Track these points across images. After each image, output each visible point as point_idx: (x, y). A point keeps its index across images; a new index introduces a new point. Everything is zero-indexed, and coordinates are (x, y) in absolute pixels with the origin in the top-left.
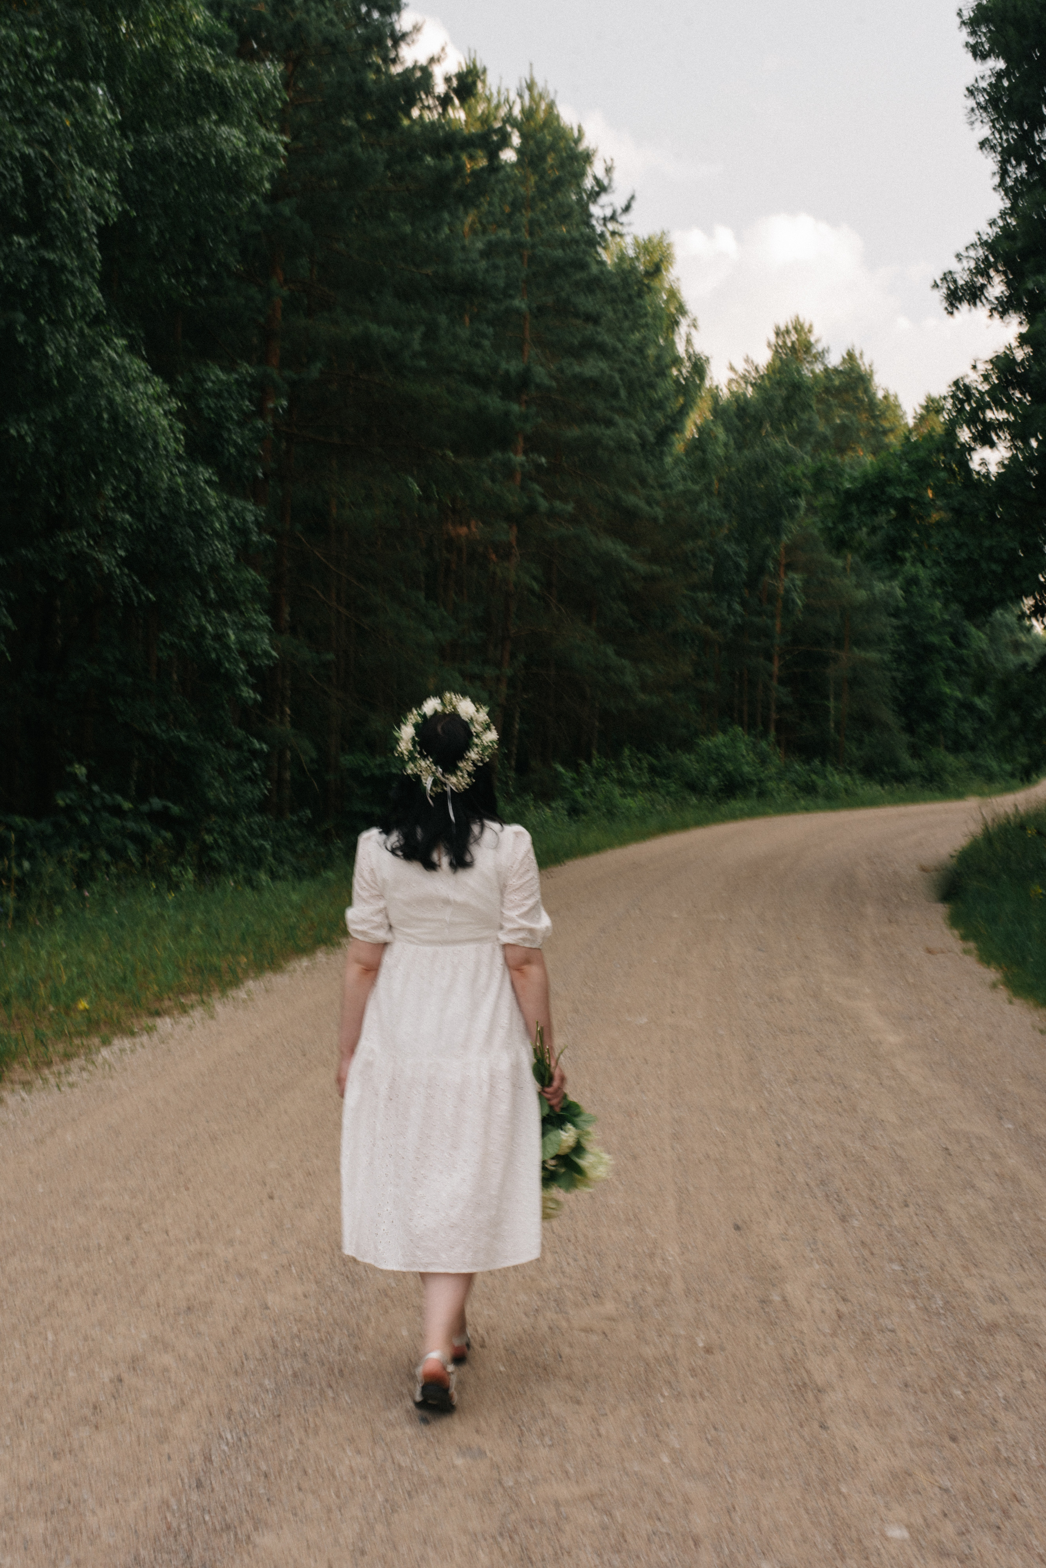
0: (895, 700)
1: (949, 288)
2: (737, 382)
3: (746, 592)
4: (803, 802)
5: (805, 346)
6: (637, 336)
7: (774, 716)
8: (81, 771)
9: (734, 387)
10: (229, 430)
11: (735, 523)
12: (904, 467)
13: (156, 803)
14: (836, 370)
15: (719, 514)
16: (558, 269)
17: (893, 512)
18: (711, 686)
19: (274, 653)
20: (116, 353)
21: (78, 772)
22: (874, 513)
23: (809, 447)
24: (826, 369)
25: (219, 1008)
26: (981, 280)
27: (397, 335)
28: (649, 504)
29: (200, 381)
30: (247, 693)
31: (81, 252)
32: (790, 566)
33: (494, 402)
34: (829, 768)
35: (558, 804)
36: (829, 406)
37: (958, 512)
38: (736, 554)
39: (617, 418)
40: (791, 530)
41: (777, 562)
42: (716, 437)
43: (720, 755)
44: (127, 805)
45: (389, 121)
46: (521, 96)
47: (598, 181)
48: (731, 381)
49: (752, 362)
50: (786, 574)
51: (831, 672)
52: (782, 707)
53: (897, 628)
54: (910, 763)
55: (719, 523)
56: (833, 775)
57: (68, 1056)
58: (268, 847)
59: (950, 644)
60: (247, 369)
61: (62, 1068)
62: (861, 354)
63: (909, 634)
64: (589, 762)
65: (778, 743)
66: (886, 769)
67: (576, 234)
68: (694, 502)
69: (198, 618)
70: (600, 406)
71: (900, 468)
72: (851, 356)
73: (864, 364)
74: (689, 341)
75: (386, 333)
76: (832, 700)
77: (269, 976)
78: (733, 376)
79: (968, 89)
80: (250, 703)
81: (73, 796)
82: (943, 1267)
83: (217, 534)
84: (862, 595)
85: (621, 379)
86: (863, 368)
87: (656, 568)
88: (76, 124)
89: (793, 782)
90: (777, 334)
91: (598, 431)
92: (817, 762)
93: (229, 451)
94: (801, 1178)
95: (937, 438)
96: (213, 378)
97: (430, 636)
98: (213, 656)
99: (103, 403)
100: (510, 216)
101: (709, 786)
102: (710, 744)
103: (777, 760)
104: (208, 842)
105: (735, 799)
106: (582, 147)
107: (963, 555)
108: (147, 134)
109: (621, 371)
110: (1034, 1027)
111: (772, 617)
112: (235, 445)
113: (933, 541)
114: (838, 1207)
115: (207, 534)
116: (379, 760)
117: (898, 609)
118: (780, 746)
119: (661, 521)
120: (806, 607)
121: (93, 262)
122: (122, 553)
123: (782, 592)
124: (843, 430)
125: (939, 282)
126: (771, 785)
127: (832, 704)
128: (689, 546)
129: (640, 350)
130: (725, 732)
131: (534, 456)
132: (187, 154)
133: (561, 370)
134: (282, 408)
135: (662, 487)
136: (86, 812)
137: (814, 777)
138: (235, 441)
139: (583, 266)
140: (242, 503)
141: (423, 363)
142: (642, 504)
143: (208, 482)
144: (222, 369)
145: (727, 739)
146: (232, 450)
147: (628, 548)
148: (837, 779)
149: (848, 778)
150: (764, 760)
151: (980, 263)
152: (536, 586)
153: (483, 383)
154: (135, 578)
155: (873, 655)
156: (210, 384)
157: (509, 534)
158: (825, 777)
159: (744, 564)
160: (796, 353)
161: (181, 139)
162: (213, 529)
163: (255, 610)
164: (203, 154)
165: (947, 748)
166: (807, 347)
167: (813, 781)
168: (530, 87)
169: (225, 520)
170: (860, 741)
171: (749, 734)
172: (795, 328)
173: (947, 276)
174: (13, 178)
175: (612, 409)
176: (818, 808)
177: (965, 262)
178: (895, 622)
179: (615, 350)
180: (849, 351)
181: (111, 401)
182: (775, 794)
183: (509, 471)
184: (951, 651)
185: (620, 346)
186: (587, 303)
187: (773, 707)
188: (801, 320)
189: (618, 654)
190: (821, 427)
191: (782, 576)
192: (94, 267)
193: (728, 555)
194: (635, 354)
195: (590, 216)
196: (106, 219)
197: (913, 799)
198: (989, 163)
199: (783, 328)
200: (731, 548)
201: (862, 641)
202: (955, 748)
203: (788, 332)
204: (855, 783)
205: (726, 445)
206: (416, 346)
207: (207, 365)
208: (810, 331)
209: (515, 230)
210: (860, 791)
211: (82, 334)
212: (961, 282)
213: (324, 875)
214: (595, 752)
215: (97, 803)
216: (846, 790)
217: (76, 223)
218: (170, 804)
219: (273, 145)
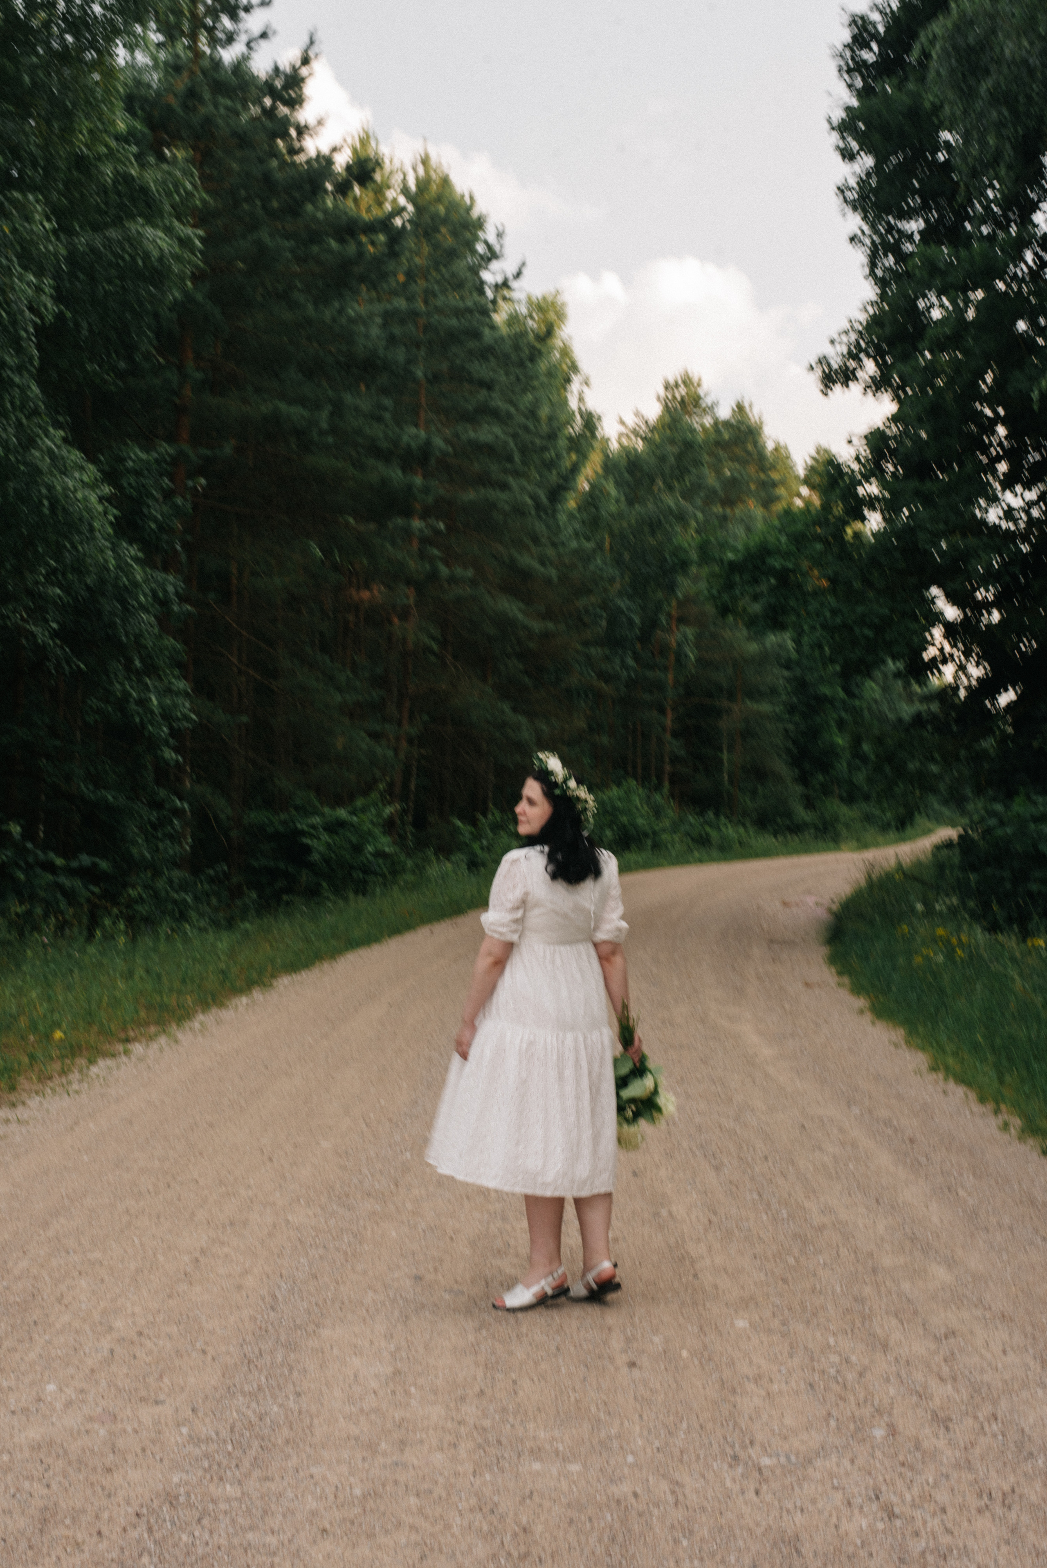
0: (788, 751)
1: (824, 371)
2: (627, 435)
3: (638, 646)
4: (696, 854)
5: (694, 399)
6: (529, 397)
7: (668, 768)
8: (16, 829)
9: (625, 442)
10: (149, 506)
11: (627, 579)
12: (784, 539)
13: (85, 859)
14: (727, 424)
15: (612, 571)
16: (453, 337)
17: (773, 581)
18: (605, 740)
19: (194, 717)
20: (55, 444)
21: (13, 830)
22: (756, 581)
23: (699, 502)
24: (716, 423)
25: (180, 1036)
26: (852, 364)
27: (305, 413)
28: (543, 563)
29: (122, 460)
30: (169, 754)
31: (19, 349)
32: (682, 620)
33: (396, 474)
34: (723, 819)
35: (458, 857)
36: (720, 461)
37: (833, 581)
38: (629, 609)
39: (511, 480)
40: (685, 585)
41: (669, 615)
42: (609, 494)
43: (615, 808)
44: (59, 861)
45: (294, 210)
46: (415, 169)
47: (489, 247)
48: (621, 435)
49: (643, 417)
50: (678, 629)
51: (724, 724)
52: (675, 760)
53: (788, 680)
54: (802, 814)
55: (611, 581)
56: (727, 828)
57: (64, 1072)
58: (189, 900)
59: (842, 694)
60: (166, 449)
61: (64, 1080)
62: (751, 406)
63: (801, 685)
64: (485, 815)
65: (672, 795)
66: (779, 820)
67: (470, 304)
68: (586, 558)
69: (122, 684)
70: (494, 469)
71: (779, 540)
72: (740, 408)
73: (753, 415)
74: (581, 399)
75: (296, 412)
76: (725, 752)
77: (214, 1010)
78: (623, 429)
79: (839, 188)
80: (172, 764)
81: (9, 853)
82: (790, 1195)
83: (143, 607)
84: (753, 647)
85: (516, 444)
86: (753, 420)
87: (551, 626)
88: (14, 230)
89: (688, 834)
90: (667, 387)
91: (493, 494)
92: (710, 815)
93: (149, 526)
94: (685, 1144)
95: (813, 512)
96: (133, 456)
97: (338, 698)
98: (137, 720)
99: (44, 491)
100: (405, 285)
101: (604, 839)
102: (605, 798)
103: (671, 812)
104: (133, 896)
105: (631, 851)
106: (475, 213)
107: (838, 620)
108: (77, 235)
109: (515, 436)
110: (890, 1041)
111: (666, 669)
112: (155, 520)
113: (810, 608)
114: (713, 1161)
115: (133, 607)
116: (283, 816)
117: (789, 660)
118: (673, 799)
119: (555, 579)
120: (699, 660)
121: (31, 359)
122: (54, 625)
123: (674, 645)
124: (733, 483)
125: (814, 365)
126: (665, 837)
127: (725, 756)
128: (582, 602)
129: (533, 414)
130: (619, 785)
131: (432, 521)
132: (115, 255)
133: (457, 436)
134: (201, 486)
135: (554, 545)
136: (20, 868)
137: (708, 829)
138: (155, 517)
139: (476, 335)
140: (164, 575)
141: (330, 440)
142: (536, 565)
143: (134, 558)
144: (142, 448)
145: (622, 793)
146: (153, 526)
147: (523, 606)
148: (731, 831)
149: (741, 830)
150: (657, 812)
151: (852, 348)
152: (435, 646)
153: (386, 456)
154: (67, 650)
155: (765, 707)
156: (131, 463)
157: (408, 596)
158: (719, 829)
159: (637, 620)
160: (685, 407)
161: (109, 240)
162: (138, 602)
163: (174, 676)
164: (130, 255)
165: (842, 799)
166: (696, 400)
167: (707, 834)
168: (425, 161)
169: (147, 591)
170: (754, 793)
171: (643, 786)
172: (684, 382)
173: (823, 361)
175: (505, 471)
176: (712, 860)
177: (838, 347)
178: (786, 673)
179: (509, 416)
180: (739, 403)
181: (50, 488)
182: (669, 846)
183: (407, 533)
184: (844, 702)
185: (512, 410)
186: (480, 370)
187: (667, 760)
188: (691, 375)
189: (515, 710)
190: (711, 480)
191: (674, 629)
192: (32, 364)
193: (621, 611)
194: (527, 418)
195: (482, 283)
196: (41, 318)
197: (806, 849)
198: (859, 257)
199: (672, 382)
200: (623, 603)
201: (754, 693)
202: (850, 799)
203: (677, 385)
204: (749, 835)
205: (618, 501)
206: (324, 425)
207: (126, 444)
208: (699, 385)
209: (410, 299)
210: (753, 842)
211: (20, 424)
212: (835, 366)
213: (242, 926)
214: (491, 806)
215: (31, 859)
216: (740, 843)
217: (14, 323)
218: (97, 860)
219: (189, 238)
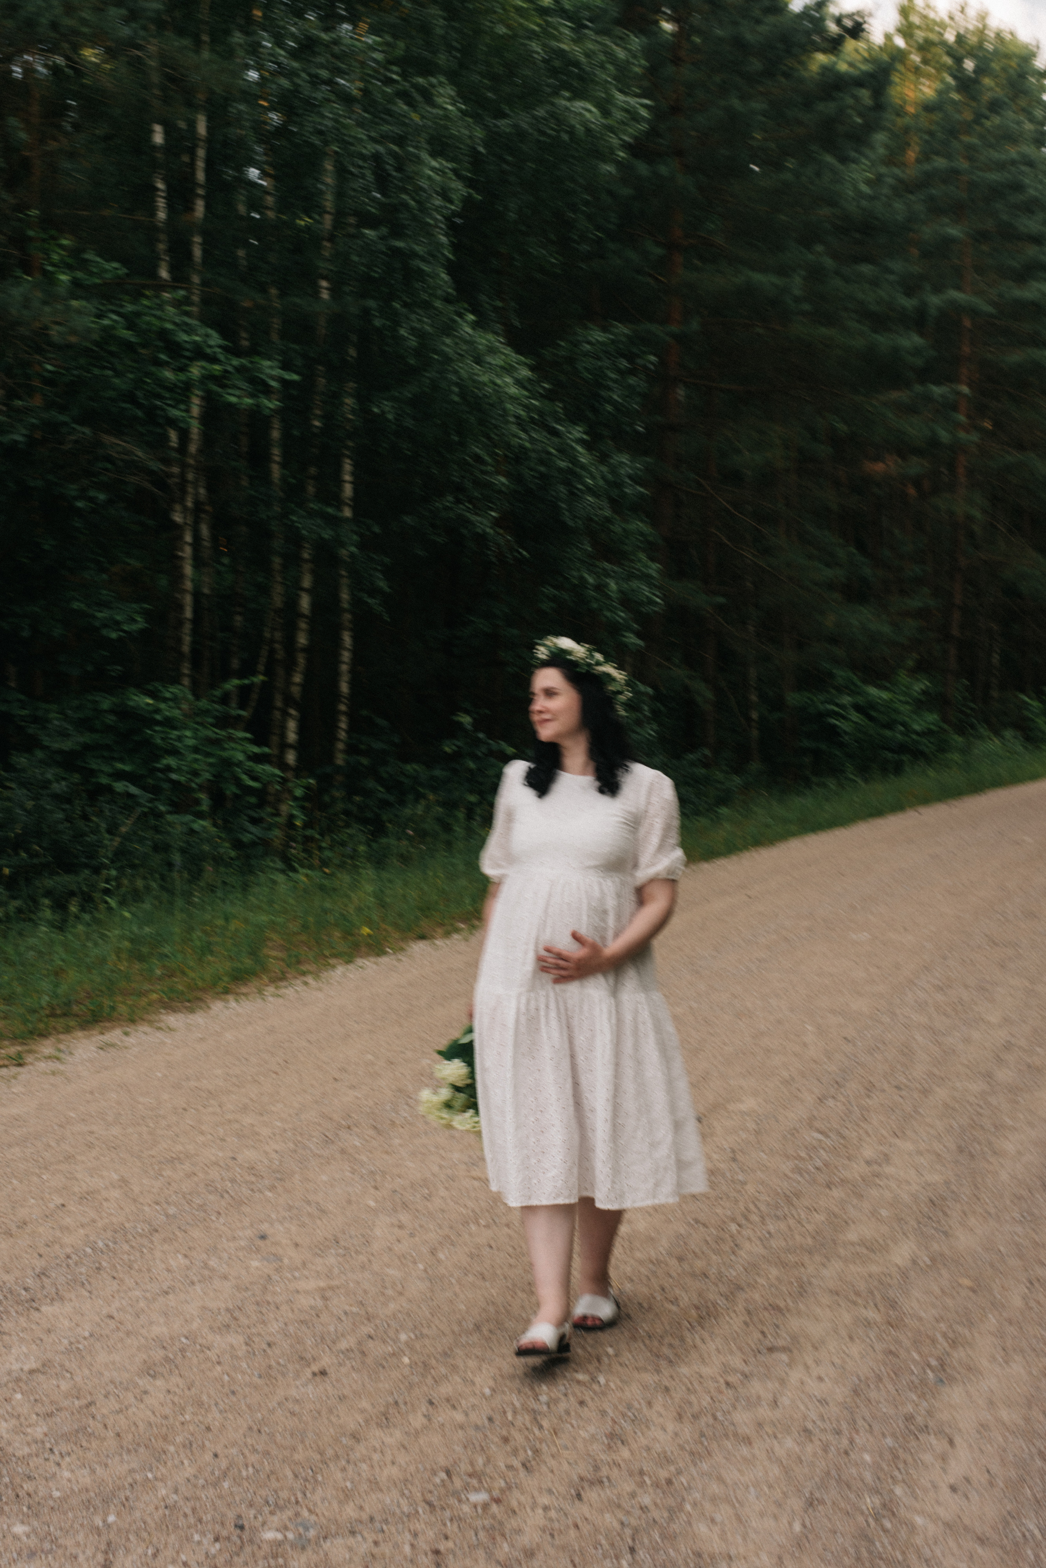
8: (467, 720)
19: (658, 600)
21: (464, 721)
27: (779, 281)
30: (631, 640)
31: (428, 238)
60: (622, 329)
69: (579, 571)
75: (767, 281)
80: (635, 649)
81: (460, 743)
83: (590, 490)
88: (422, 117)
91: (1040, 354)
93: (606, 409)
99: (453, 378)
112: (613, 402)
115: (579, 489)
122: (495, 514)
133: (1001, 295)
136: (473, 759)
138: (613, 399)
140: (616, 458)
141: (807, 306)
143: (581, 441)
144: (599, 330)
146: (610, 408)
154: (508, 537)
156: (588, 347)
161: (533, 119)
162: (584, 484)
163: (639, 560)
169: (596, 475)
174: (363, 177)
181: (459, 376)
186: (1029, 223)
192: (440, 251)
196: (453, 204)
206: (798, 291)
207: (585, 328)
209: (951, 157)
215: (484, 749)
217: (422, 209)
219: (634, 109)
